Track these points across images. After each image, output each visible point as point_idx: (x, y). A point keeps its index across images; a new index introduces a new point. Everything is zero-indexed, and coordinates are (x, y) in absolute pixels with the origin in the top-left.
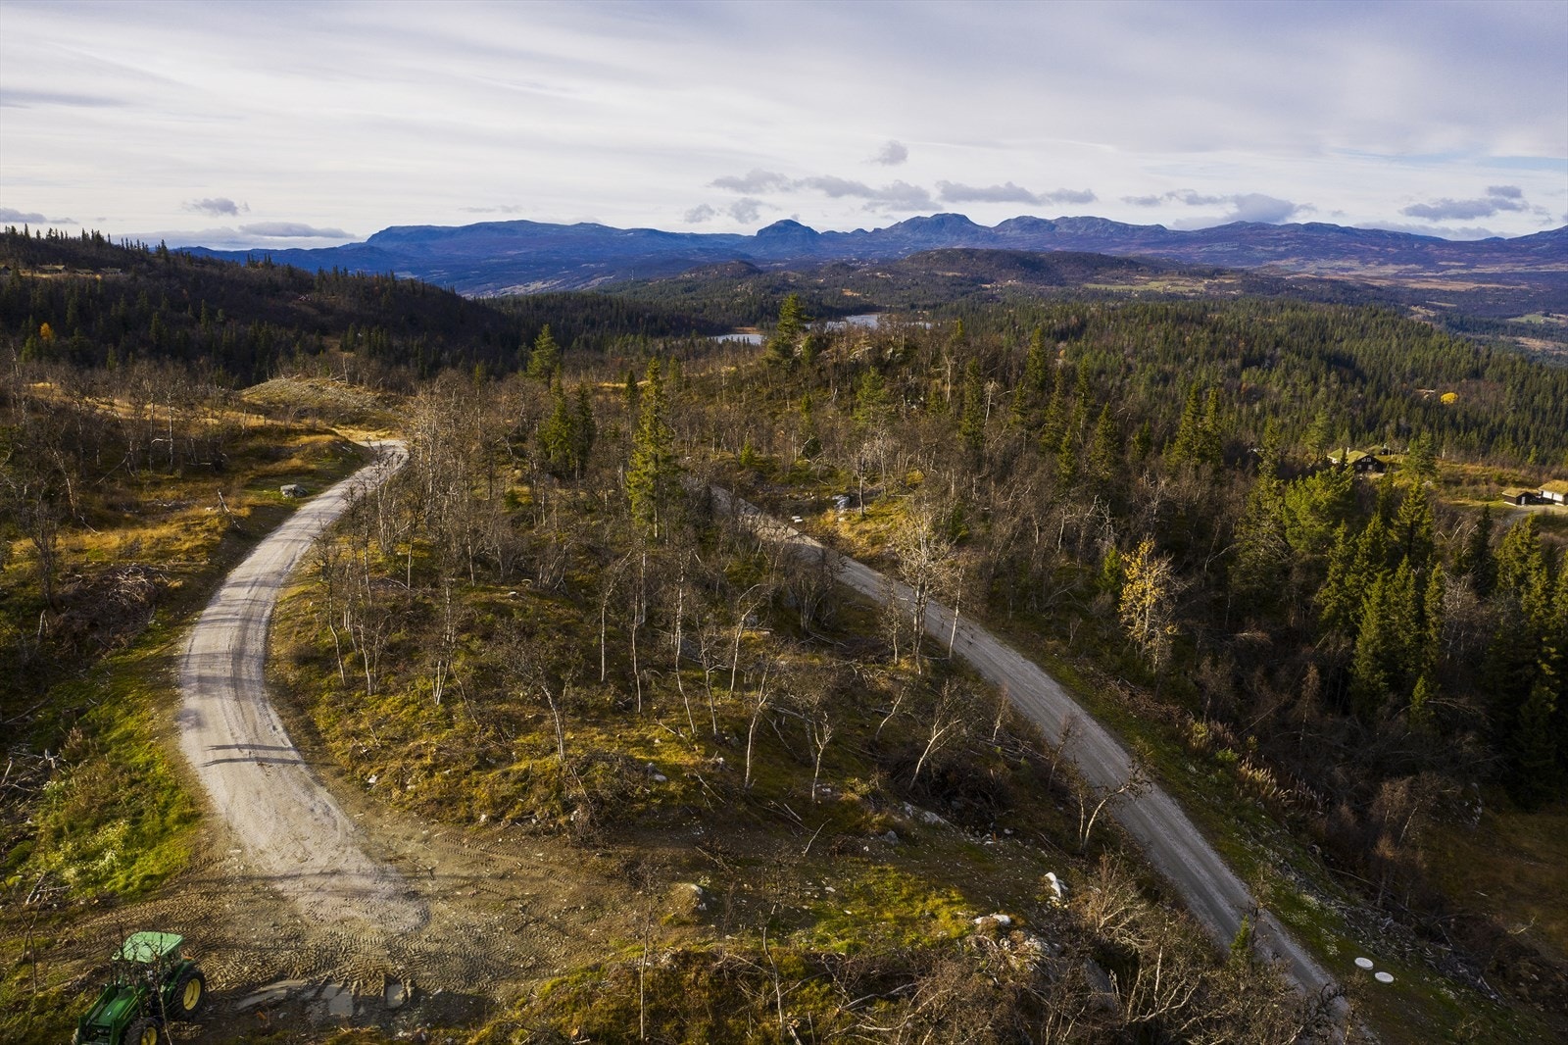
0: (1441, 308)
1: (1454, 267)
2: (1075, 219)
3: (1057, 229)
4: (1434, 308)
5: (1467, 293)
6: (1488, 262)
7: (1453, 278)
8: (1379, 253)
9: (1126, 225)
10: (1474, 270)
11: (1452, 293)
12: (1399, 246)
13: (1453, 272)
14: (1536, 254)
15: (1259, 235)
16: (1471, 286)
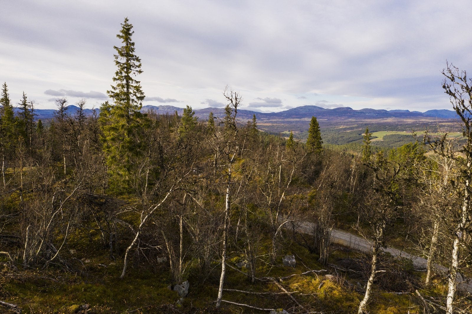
0: (265, 130)
1: (265, 120)
2: (164, 106)
3: (159, 109)
4: (263, 130)
5: (270, 126)
6: (273, 118)
7: (265, 122)
8: (246, 116)
9: (179, 108)
10: (270, 120)
11: (266, 126)
12: (251, 114)
13: (265, 121)
14: (283, 116)
15: (216, 111)
16: (270, 124)
